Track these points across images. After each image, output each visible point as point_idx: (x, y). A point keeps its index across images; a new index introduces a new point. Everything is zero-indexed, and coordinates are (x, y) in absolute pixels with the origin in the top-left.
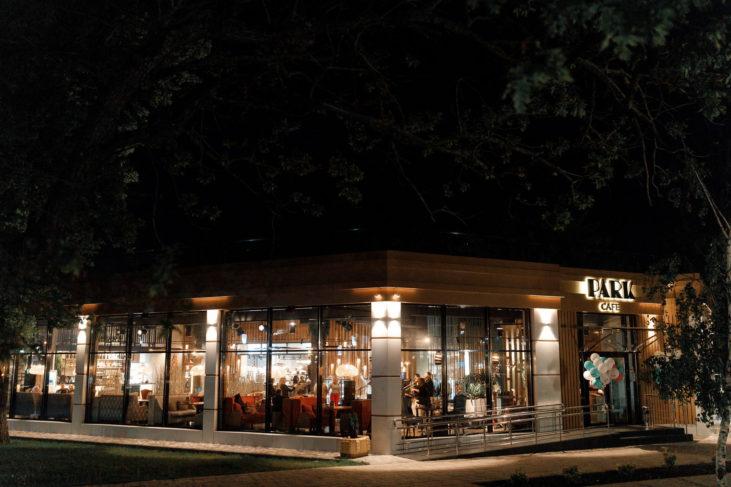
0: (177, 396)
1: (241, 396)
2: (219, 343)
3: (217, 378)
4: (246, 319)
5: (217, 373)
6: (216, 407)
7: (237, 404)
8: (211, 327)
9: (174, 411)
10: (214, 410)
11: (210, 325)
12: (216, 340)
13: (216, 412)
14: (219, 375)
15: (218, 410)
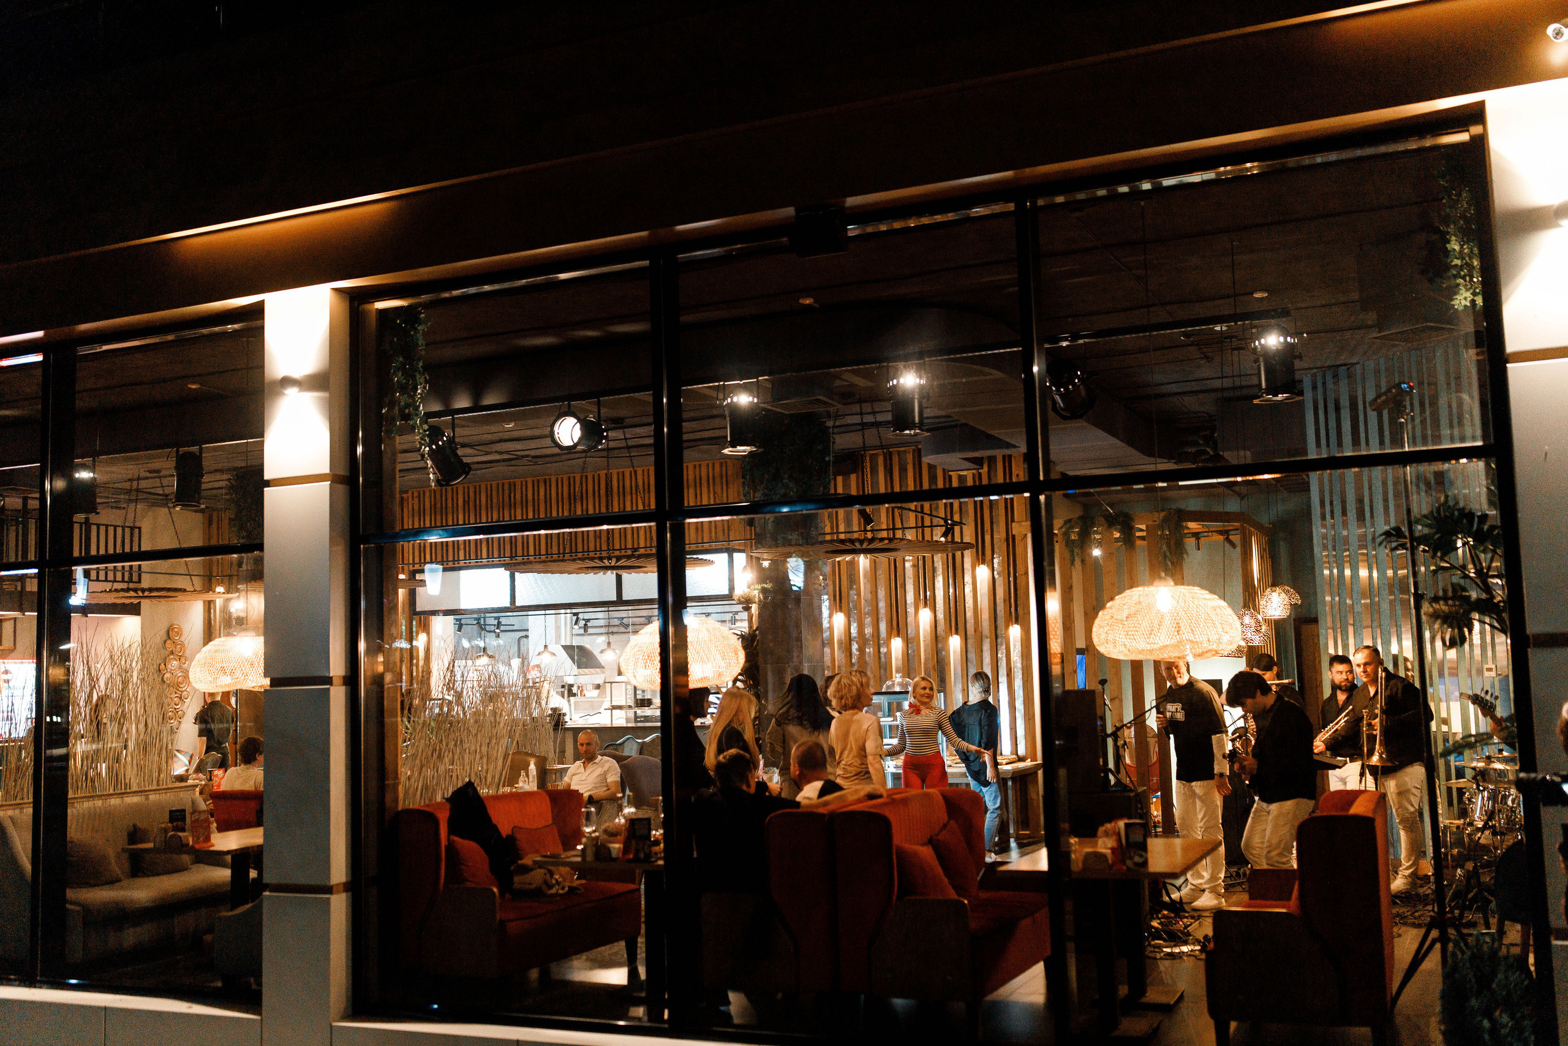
0: (135, 799)
1: (483, 791)
2: (342, 489)
3: (338, 696)
4: (477, 396)
5: (337, 667)
6: (339, 870)
7: (468, 847)
8: (291, 392)
9: (112, 882)
10: (329, 890)
11: (287, 382)
12: (325, 468)
13: (339, 905)
14: (351, 680)
15: (352, 886)
